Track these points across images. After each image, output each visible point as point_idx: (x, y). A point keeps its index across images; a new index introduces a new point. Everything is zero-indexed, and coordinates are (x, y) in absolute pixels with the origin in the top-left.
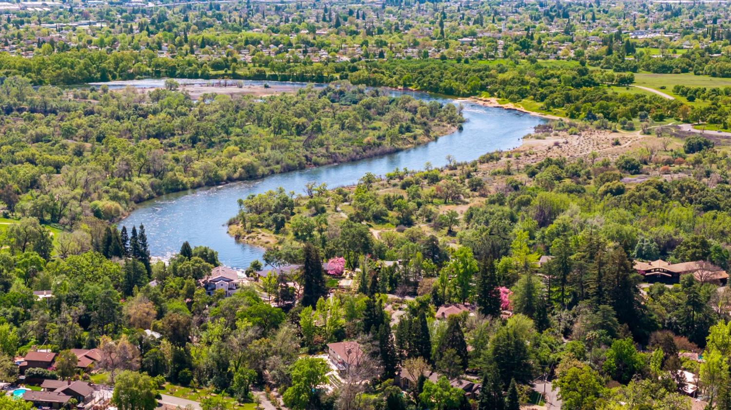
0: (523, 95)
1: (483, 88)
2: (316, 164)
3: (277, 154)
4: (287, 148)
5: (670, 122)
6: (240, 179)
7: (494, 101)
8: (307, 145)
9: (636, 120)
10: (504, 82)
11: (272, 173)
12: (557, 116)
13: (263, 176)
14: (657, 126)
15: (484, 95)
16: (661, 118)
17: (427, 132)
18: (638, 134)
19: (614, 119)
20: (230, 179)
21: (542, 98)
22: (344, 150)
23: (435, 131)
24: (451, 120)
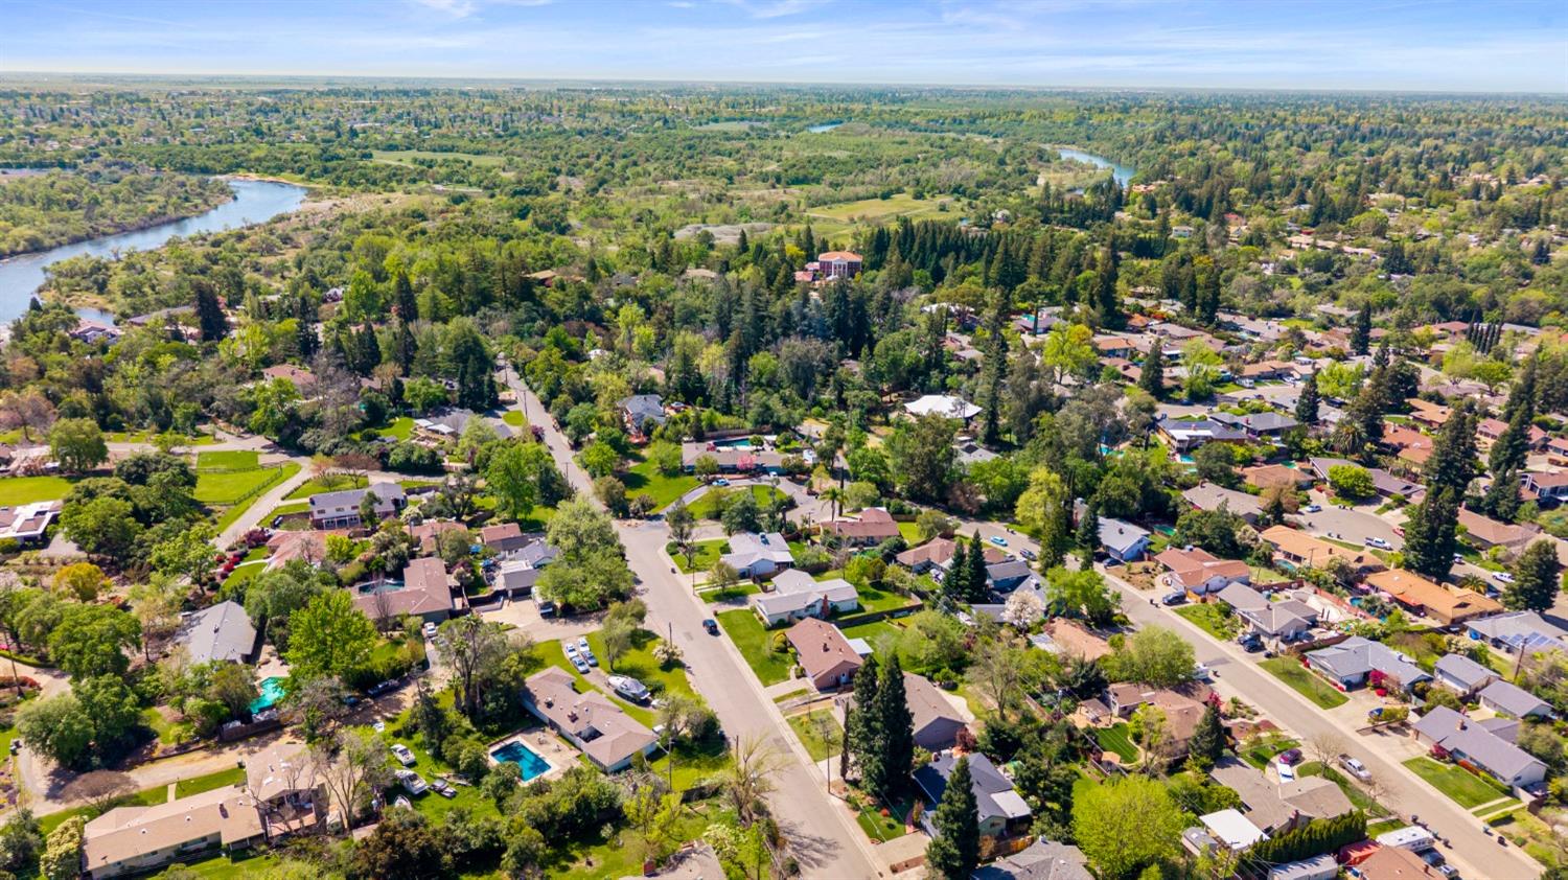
0: (281, 169)
1: (239, 166)
2: (105, 234)
3: (60, 227)
4: (66, 221)
5: (423, 184)
6: (25, 252)
7: (253, 176)
8: (88, 217)
9: (394, 184)
10: (258, 160)
11: (60, 245)
12: (321, 185)
13: (51, 249)
14: (413, 187)
15: (242, 172)
16: (414, 181)
17: (206, 202)
18: (400, 194)
19: (375, 183)
20: (13, 253)
21: (301, 171)
22: (130, 220)
23: (213, 201)
24: (223, 191)
